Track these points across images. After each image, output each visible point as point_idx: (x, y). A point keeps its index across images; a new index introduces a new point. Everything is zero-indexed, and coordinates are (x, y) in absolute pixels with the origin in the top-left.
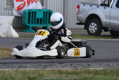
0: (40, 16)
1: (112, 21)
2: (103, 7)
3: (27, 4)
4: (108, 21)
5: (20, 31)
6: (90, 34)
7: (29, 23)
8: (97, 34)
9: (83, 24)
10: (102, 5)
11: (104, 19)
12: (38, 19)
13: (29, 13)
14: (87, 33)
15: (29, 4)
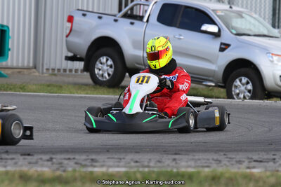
14: (90, 81)
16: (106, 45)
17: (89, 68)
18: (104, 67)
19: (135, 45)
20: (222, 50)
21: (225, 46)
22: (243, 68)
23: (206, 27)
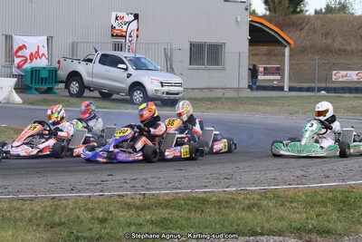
0: (44, 74)
1: (94, 80)
2: (85, 63)
3: (29, 61)
4: (90, 79)
5: (21, 92)
6: (71, 95)
7: (31, 82)
8: (80, 95)
9: (62, 82)
10: (84, 60)
11: (86, 77)
12: (42, 79)
13: (32, 71)
14: (67, 94)
15: (31, 60)
16: (75, 75)
17: (67, 87)
18: (75, 87)
19: (88, 75)
20: (128, 77)
21: (129, 75)
22: (137, 86)
23: (120, 66)
